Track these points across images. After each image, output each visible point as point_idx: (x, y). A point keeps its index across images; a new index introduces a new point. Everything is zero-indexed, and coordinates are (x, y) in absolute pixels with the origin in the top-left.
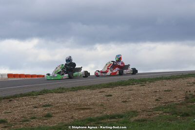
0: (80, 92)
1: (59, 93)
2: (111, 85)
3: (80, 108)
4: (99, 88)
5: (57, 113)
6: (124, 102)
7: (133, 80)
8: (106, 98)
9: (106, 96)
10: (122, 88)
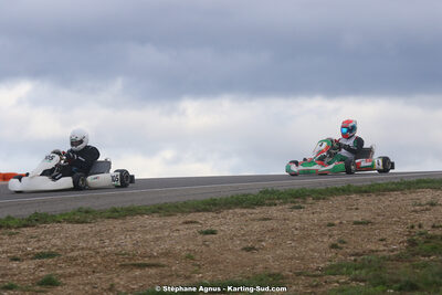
0: (132, 222)
1: (78, 222)
2: (215, 205)
3: (131, 263)
4: (183, 212)
5: (75, 274)
6: (248, 249)
7: (273, 192)
8: (200, 238)
9: (201, 233)
10: (243, 215)
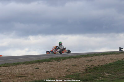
0: (18, 66)
1: (5, 66)
2: (38, 62)
3: (18, 76)
4: (31, 63)
5: (5, 79)
6: (47, 72)
8: (35, 70)
9: (35, 68)
10: (45, 64)
